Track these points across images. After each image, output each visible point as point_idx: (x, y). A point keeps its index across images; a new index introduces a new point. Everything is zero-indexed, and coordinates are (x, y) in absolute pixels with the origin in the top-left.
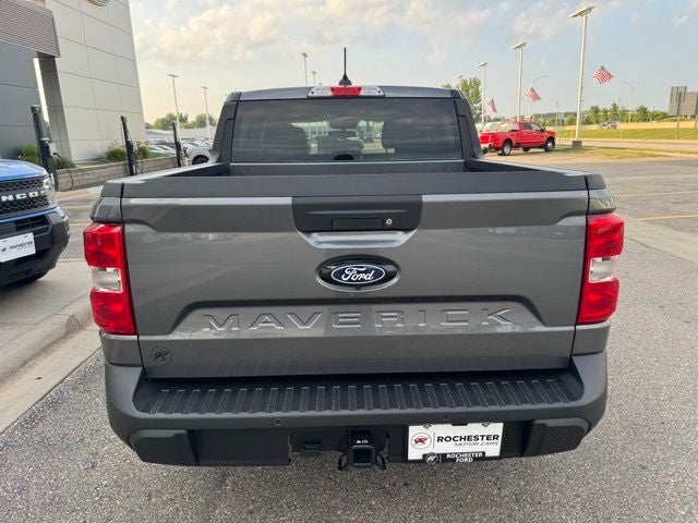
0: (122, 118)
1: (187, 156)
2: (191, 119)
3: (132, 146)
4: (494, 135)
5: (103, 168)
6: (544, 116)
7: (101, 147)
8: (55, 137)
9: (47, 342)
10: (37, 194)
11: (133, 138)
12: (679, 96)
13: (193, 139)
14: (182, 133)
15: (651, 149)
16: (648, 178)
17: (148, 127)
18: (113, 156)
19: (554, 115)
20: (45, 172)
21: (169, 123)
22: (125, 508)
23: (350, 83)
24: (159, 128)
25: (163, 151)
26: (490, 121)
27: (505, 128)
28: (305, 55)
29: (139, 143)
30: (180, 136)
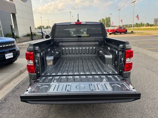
0: (30, 27)
1: (44, 35)
2: (45, 27)
3: (32, 33)
4: (113, 30)
5: (26, 38)
6: (125, 25)
7: (25, 33)
8: (15, 31)
9: (16, 76)
10: (13, 45)
11: (32, 31)
12: (156, 21)
13: (46, 31)
14: (43, 30)
15: (149, 33)
16: (148, 40)
17: (36, 29)
18: (28, 35)
19: (127, 25)
20: (15, 40)
21: (40, 28)
22: (33, 109)
23: (79, 21)
24: (38, 29)
25: (39, 34)
26: (113, 27)
27: (116, 28)
28: (70, 12)
29: (34, 32)
30: (43, 31)
